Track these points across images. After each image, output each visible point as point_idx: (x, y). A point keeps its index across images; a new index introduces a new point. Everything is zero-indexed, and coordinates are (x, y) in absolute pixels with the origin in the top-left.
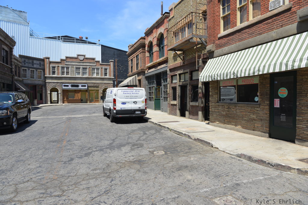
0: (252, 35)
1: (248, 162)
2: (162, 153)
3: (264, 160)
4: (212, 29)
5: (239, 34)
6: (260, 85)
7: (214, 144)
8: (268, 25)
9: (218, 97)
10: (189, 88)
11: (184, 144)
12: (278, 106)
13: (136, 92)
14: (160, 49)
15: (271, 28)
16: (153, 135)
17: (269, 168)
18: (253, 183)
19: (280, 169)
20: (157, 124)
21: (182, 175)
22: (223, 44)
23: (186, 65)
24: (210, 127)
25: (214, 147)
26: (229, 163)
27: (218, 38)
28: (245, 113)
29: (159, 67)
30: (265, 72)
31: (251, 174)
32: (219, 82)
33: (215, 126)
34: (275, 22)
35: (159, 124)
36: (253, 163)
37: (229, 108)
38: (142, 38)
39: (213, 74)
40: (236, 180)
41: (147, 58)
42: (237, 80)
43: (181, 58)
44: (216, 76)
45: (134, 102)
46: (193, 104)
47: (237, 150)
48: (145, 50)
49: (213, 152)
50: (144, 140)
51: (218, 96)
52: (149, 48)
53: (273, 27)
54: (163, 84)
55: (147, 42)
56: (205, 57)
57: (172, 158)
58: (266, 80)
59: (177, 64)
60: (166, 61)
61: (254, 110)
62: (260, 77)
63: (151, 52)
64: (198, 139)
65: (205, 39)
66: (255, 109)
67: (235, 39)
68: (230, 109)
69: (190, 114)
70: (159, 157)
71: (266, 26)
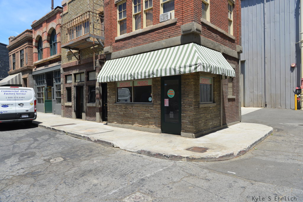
0: (145, 41)
1: (148, 157)
2: (60, 159)
3: (161, 153)
4: (109, 31)
5: (134, 39)
6: (153, 86)
7: (115, 144)
8: (159, 34)
9: (115, 98)
10: (85, 89)
11: (84, 147)
12: (168, 105)
13: (22, 93)
14: (51, 46)
15: (161, 37)
16: (46, 141)
17: (165, 160)
18: (155, 175)
19: (174, 159)
20: (50, 128)
21: (86, 180)
22: (119, 47)
23: (82, 64)
24: (109, 127)
25: (115, 146)
26: (132, 161)
27: (115, 41)
28: (140, 112)
29: (50, 66)
30: (159, 76)
31: (152, 168)
32: (117, 83)
33: (113, 126)
34: (165, 33)
35: (52, 128)
36: (152, 157)
37: (126, 108)
38: (27, 31)
39: (112, 75)
40: (141, 176)
41: (34, 54)
42: (133, 81)
43: (76, 57)
44: (114, 77)
45: (19, 104)
46: (90, 105)
47: (136, 147)
48: (32, 45)
49: (115, 151)
50: (35, 148)
51: (115, 96)
52: (37, 43)
53: (163, 37)
54: (55, 84)
55: (35, 36)
56: (102, 58)
57: (73, 164)
58: (158, 82)
59: (72, 63)
60: (58, 60)
61: (148, 109)
62: (153, 79)
63: (40, 48)
64: (99, 141)
65: (102, 40)
66: (150, 108)
67: (131, 44)
68: (128, 109)
69: (87, 115)
70: (58, 165)
71: (158, 35)
